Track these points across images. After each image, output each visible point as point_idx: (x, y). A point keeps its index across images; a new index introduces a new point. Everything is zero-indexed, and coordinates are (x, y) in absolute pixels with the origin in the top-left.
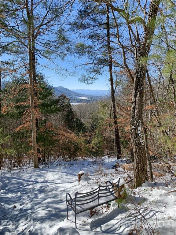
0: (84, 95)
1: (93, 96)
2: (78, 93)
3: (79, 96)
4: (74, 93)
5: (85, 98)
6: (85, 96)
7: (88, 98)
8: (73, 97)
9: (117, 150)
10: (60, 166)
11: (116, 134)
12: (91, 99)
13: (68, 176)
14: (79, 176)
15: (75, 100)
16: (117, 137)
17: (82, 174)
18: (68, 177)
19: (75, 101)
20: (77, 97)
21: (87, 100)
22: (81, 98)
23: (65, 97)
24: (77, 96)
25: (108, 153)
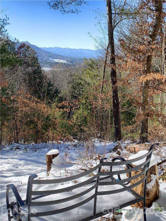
0: (61, 56)
1: (75, 58)
2: (52, 52)
3: (54, 57)
4: (46, 52)
5: (62, 61)
6: (62, 58)
7: (67, 61)
8: (44, 59)
9: (116, 128)
10: (17, 150)
11: (114, 101)
12: (72, 62)
13: (29, 164)
14: (49, 159)
15: (46, 63)
16: (116, 105)
17: (54, 156)
18: (30, 167)
19: (48, 65)
20: (51, 59)
21: (65, 64)
22: (56, 60)
23: (28, 47)
24: (50, 57)
25: (99, 135)
